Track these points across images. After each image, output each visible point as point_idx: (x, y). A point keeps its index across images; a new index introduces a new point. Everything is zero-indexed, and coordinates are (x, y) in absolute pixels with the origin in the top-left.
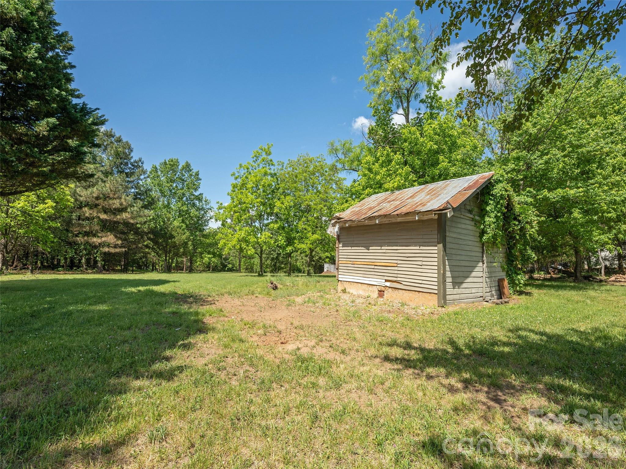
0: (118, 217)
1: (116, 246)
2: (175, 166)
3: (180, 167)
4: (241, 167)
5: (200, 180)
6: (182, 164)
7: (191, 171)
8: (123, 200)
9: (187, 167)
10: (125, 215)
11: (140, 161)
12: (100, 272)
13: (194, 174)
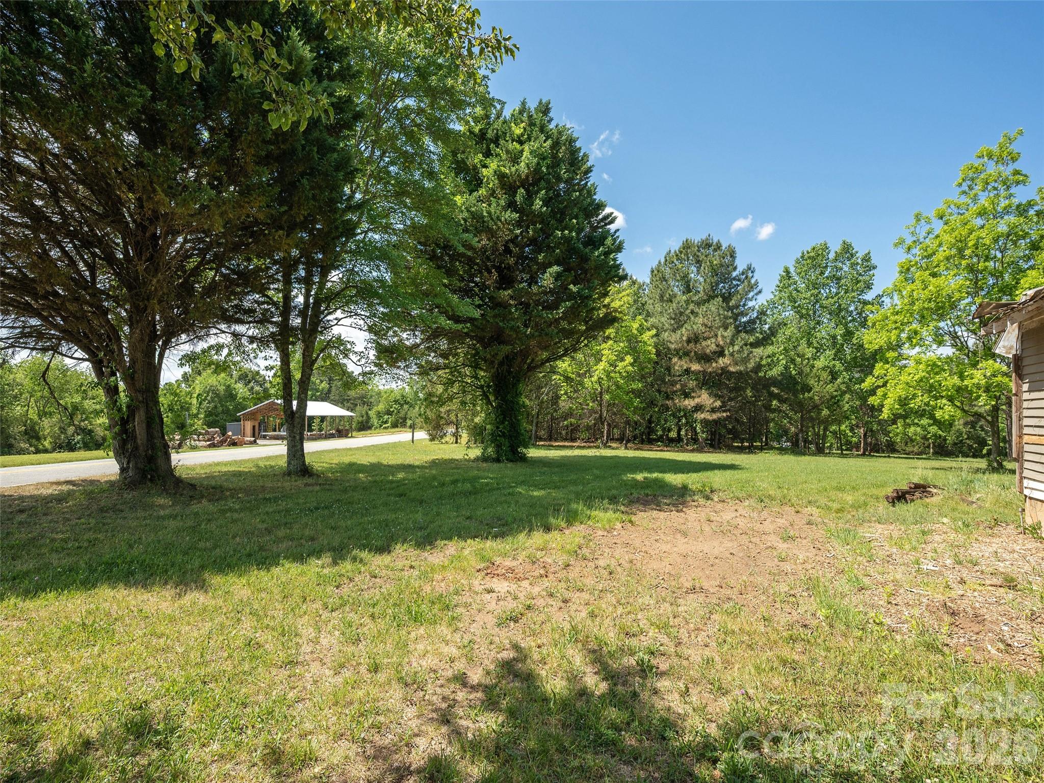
0: (714, 365)
1: (713, 410)
2: (820, 258)
3: (832, 256)
4: (918, 220)
5: (875, 267)
6: (835, 247)
7: (852, 255)
8: (720, 339)
9: (847, 250)
10: (722, 362)
11: (750, 269)
12: (700, 450)
13: (859, 261)
